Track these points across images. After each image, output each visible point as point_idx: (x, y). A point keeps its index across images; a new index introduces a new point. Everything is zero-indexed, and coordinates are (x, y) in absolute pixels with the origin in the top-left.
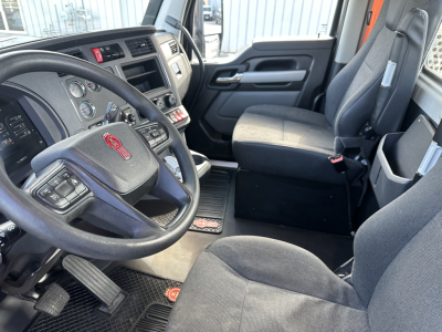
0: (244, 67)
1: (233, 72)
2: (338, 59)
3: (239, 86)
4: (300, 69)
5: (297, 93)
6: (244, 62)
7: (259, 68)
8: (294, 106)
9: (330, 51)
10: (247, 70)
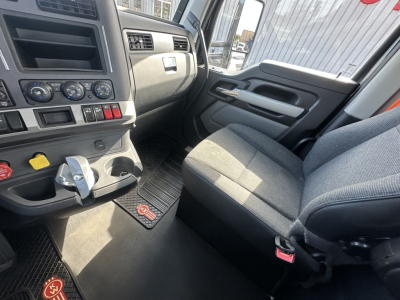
0: (244, 84)
1: (233, 86)
2: (349, 110)
3: (233, 101)
4: (298, 106)
5: (286, 127)
6: (246, 80)
7: (259, 91)
8: (275, 139)
9: (345, 96)
10: (246, 88)
